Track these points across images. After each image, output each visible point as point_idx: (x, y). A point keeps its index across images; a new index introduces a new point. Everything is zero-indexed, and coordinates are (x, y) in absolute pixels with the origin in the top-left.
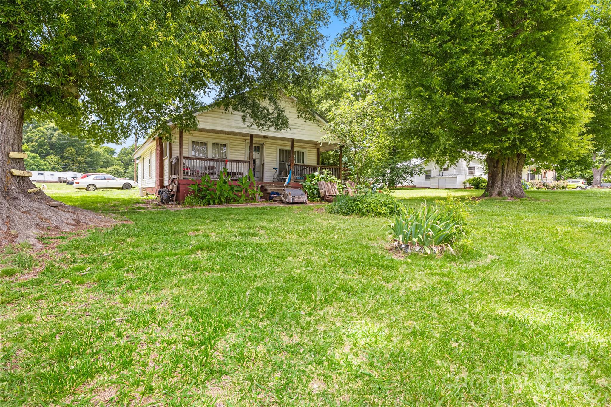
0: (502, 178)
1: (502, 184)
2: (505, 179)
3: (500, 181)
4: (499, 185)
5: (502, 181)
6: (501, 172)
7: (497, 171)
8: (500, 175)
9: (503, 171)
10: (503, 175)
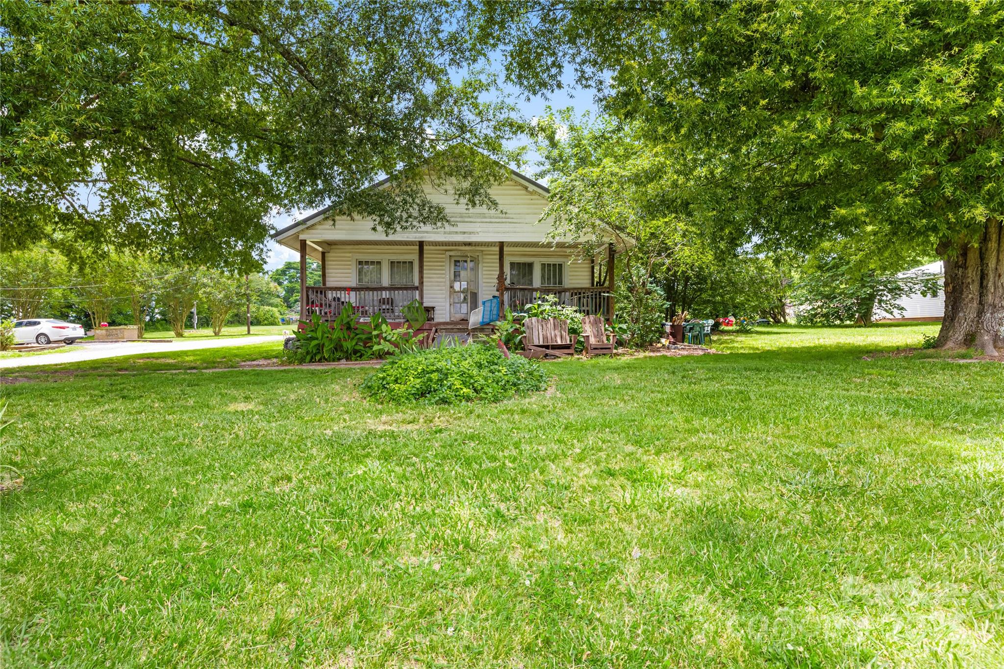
0: (981, 295)
1: (980, 313)
2: (990, 298)
3: (975, 304)
4: (973, 315)
5: (981, 303)
6: (977, 279)
7: (964, 276)
8: (974, 288)
9: (983, 277)
10: (982, 286)
